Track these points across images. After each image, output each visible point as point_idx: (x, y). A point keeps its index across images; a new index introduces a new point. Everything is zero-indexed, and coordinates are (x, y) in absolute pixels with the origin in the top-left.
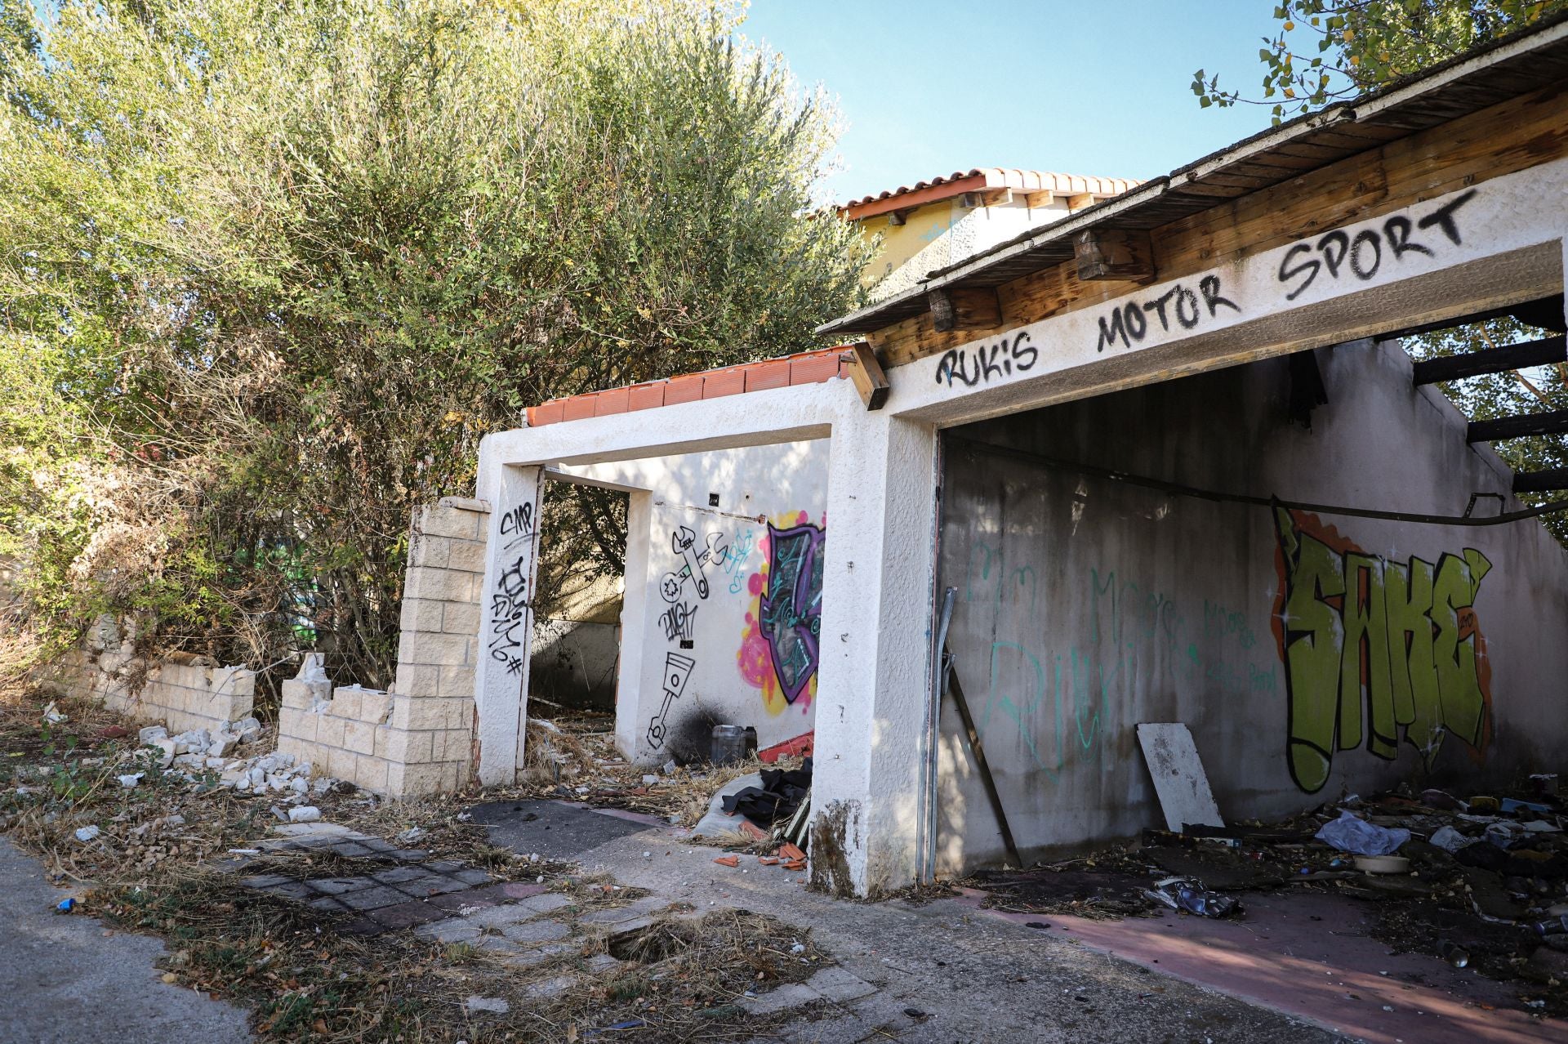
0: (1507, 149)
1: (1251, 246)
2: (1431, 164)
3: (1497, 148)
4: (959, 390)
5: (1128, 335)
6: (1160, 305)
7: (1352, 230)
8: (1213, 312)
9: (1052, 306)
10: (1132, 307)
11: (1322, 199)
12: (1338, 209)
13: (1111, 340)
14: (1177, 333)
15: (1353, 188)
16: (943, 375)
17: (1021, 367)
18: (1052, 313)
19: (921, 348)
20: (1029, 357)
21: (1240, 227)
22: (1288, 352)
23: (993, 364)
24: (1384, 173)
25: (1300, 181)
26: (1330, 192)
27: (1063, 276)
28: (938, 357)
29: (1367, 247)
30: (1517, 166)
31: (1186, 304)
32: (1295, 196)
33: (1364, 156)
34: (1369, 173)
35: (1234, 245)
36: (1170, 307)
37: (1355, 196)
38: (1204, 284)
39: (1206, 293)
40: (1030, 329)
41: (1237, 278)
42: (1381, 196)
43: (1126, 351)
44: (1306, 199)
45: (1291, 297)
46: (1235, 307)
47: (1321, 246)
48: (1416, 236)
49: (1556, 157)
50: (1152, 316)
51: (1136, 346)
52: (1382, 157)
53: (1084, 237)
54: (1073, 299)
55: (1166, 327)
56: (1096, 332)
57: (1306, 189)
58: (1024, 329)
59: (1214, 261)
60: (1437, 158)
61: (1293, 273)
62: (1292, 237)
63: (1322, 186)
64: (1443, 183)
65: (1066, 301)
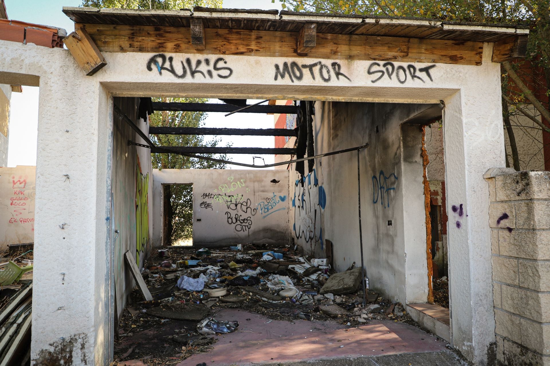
0: (445, 55)
1: (354, 56)
2: (423, 51)
3: (442, 54)
4: (167, 78)
5: (293, 76)
6: (311, 67)
7: (396, 64)
8: (338, 78)
9: (242, 49)
10: (294, 64)
11: (386, 48)
12: (391, 54)
13: (283, 76)
14: (319, 82)
15: (397, 49)
16: (153, 66)
17: (220, 76)
18: (242, 53)
19: (131, 46)
20: (226, 73)
21: (351, 47)
22: (341, 101)
23: (198, 69)
24: (408, 48)
25: (379, 38)
26: (389, 47)
27: (253, 37)
28: (151, 55)
29: (401, 72)
30: (446, 62)
31: (324, 71)
32: (376, 43)
33: (403, 39)
34: (403, 45)
35: (347, 53)
36: (316, 70)
37: (397, 52)
38: (334, 64)
39: (334, 69)
40: (226, 57)
41: (349, 67)
42: (405, 55)
43: (291, 83)
44: (380, 46)
45: (373, 82)
46: (348, 79)
47: (385, 65)
48: (418, 73)
49: (456, 63)
50: (306, 72)
51: (297, 83)
52: (409, 42)
53: (313, 26)
54: (257, 50)
55: (314, 78)
56: (273, 71)
57: (380, 42)
58: (222, 56)
59: (337, 56)
60: (426, 50)
61: (374, 72)
62: (371, 58)
63: (387, 44)
64: (426, 59)
65: (252, 50)
